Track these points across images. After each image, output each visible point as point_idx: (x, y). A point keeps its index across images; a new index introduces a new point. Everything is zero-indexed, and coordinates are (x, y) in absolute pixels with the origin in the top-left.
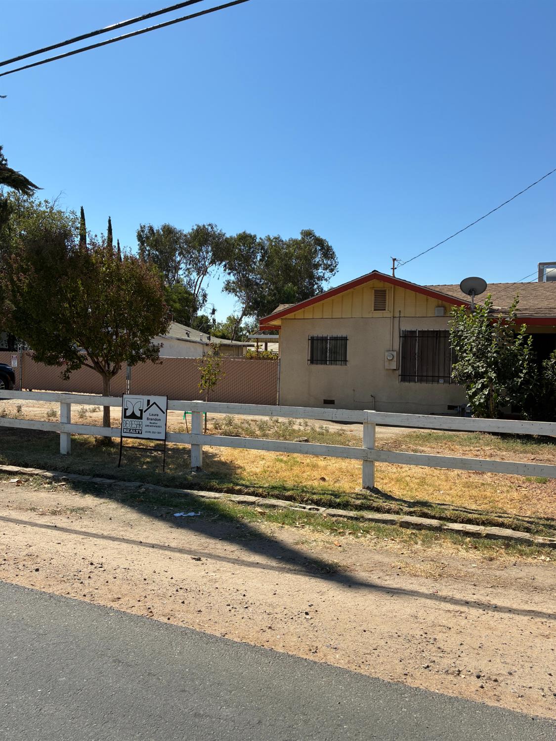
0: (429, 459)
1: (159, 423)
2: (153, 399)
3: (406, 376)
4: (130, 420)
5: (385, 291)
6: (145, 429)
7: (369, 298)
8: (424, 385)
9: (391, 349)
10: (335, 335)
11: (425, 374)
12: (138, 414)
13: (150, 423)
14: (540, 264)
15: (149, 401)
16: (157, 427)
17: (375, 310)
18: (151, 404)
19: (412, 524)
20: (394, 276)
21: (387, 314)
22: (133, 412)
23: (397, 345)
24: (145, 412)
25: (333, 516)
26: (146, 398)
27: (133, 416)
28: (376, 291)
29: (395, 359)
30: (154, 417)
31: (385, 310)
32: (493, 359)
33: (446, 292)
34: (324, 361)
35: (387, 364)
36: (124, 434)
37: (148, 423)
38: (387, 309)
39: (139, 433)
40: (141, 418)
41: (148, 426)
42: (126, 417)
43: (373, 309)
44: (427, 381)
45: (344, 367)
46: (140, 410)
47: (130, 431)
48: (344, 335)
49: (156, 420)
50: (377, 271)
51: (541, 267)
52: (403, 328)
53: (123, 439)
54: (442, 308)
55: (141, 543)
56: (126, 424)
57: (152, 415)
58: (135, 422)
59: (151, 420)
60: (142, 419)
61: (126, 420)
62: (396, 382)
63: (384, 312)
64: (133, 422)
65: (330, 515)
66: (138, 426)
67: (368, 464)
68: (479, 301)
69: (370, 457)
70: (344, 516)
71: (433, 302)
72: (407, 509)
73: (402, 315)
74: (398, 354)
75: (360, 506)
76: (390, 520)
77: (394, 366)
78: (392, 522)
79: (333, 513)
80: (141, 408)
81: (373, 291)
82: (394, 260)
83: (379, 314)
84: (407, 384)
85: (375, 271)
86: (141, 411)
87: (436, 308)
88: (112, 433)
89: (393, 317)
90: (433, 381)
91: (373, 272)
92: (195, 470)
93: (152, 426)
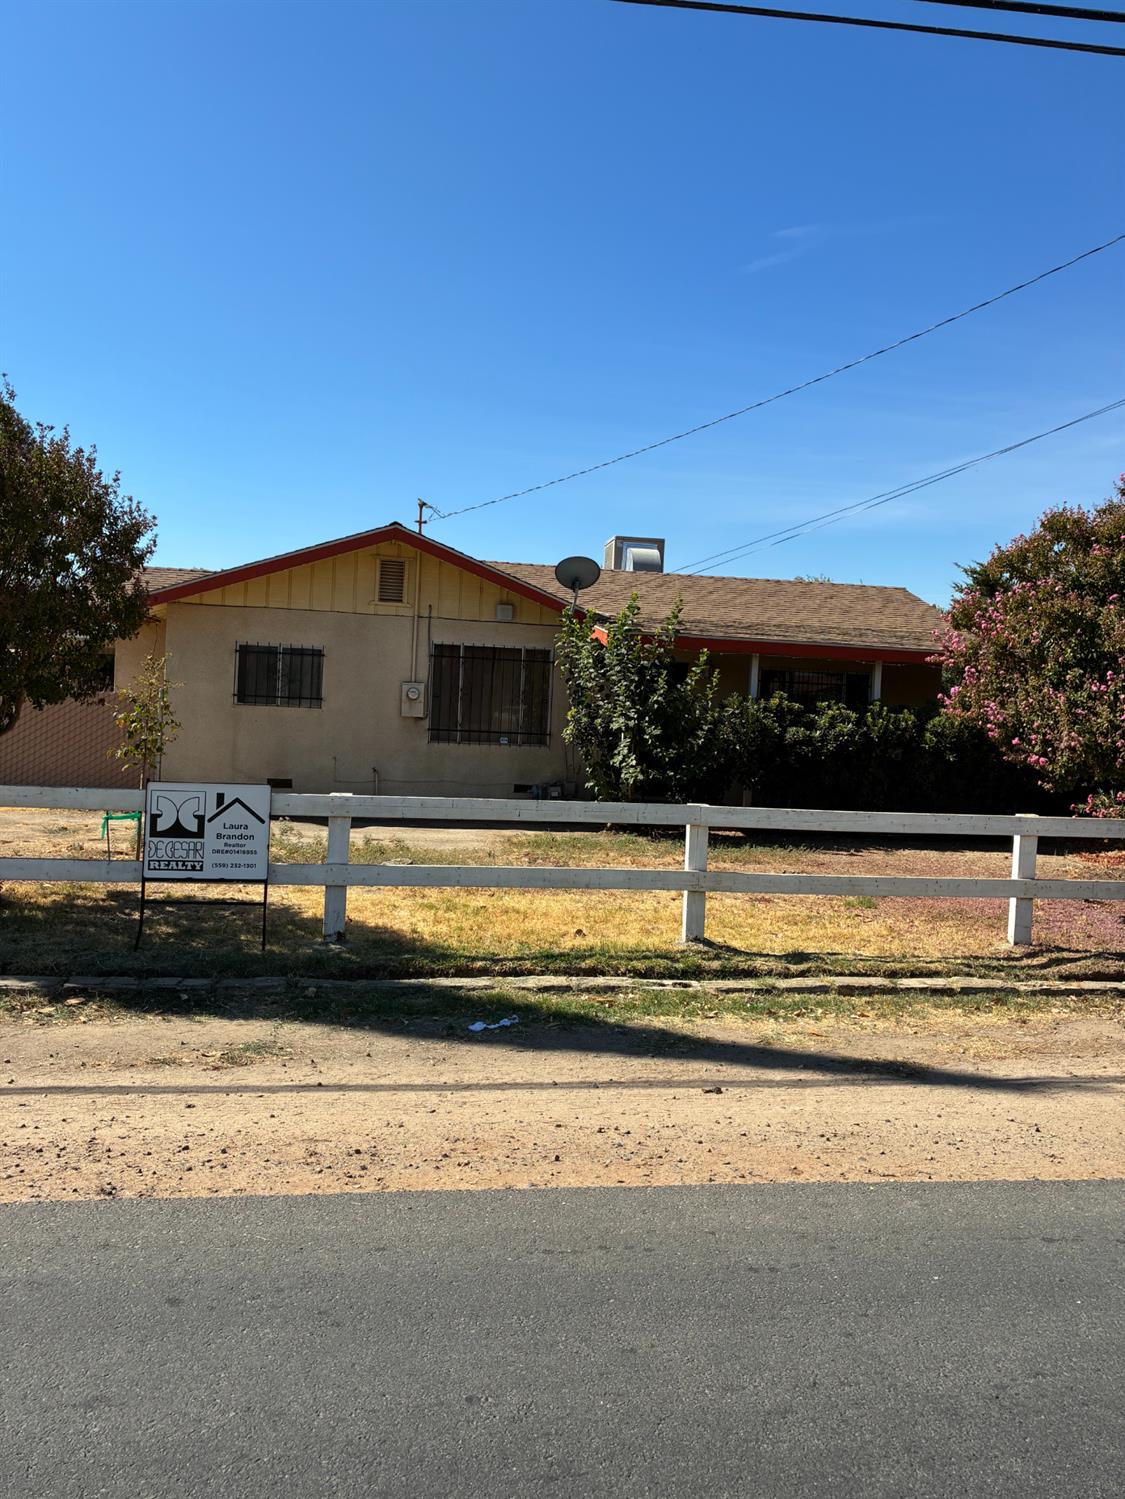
0: (800, 882)
1: (249, 845)
2: (231, 792)
3: (440, 731)
4: (166, 840)
5: (401, 565)
6: (209, 859)
7: (368, 576)
8: (474, 749)
9: (413, 680)
10: (297, 645)
11: (475, 727)
12: (192, 826)
13: (226, 844)
14: (618, 538)
15: (220, 797)
16: (244, 852)
17: (381, 600)
18: (226, 803)
19: (857, 988)
20: (420, 534)
21: (403, 609)
22: (178, 819)
23: (424, 671)
24: (210, 820)
25: (728, 991)
26: (213, 791)
27: (177, 830)
28: (384, 564)
29: (422, 699)
30: (237, 832)
31: (401, 601)
32: (656, 706)
33: (524, 577)
34: (269, 699)
35: (405, 707)
36: (148, 874)
37: (220, 844)
38: (405, 600)
39: (194, 868)
40: (200, 834)
41: (218, 851)
42: (154, 833)
43: (377, 598)
44: (479, 741)
45: (315, 712)
46: (195, 816)
47: (168, 865)
48: (317, 646)
49: (241, 837)
50: (401, 525)
51: (619, 545)
52: (438, 641)
53: (147, 884)
54: (510, 607)
55: (556, 1084)
56: (157, 849)
57: (232, 827)
58: (181, 847)
59: (229, 837)
60: (202, 836)
61: (153, 839)
62: (423, 740)
63: (400, 604)
64: (178, 846)
65: (722, 991)
66: (191, 852)
67: (697, 896)
68: (588, 600)
69: (703, 885)
70: (747, 990)
71: (493, 590)
72: (795, 967)
73: (434, 614)
74: (427, 688)
75: (722, 971)
76: (820, 987)
77: (419, 710)
78: (824, 990)
79: (725, 988)
80: (201, 813)
81: (378, 561)
82: (422, 505)
83: (390, 608)
84: (443, 746)
85: (395, 523)
86: (201, 819)
87: (499, 607)
88: (108, 872)
89: (419, 617)
90: (489, 741)
91: (391, 525)
92: (335, 938)
93: (230, 852)
